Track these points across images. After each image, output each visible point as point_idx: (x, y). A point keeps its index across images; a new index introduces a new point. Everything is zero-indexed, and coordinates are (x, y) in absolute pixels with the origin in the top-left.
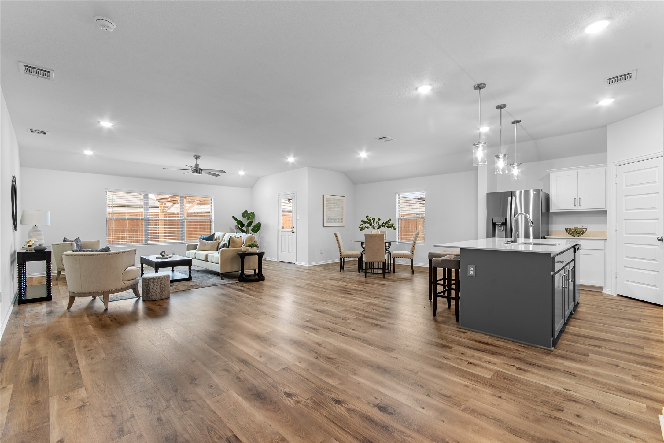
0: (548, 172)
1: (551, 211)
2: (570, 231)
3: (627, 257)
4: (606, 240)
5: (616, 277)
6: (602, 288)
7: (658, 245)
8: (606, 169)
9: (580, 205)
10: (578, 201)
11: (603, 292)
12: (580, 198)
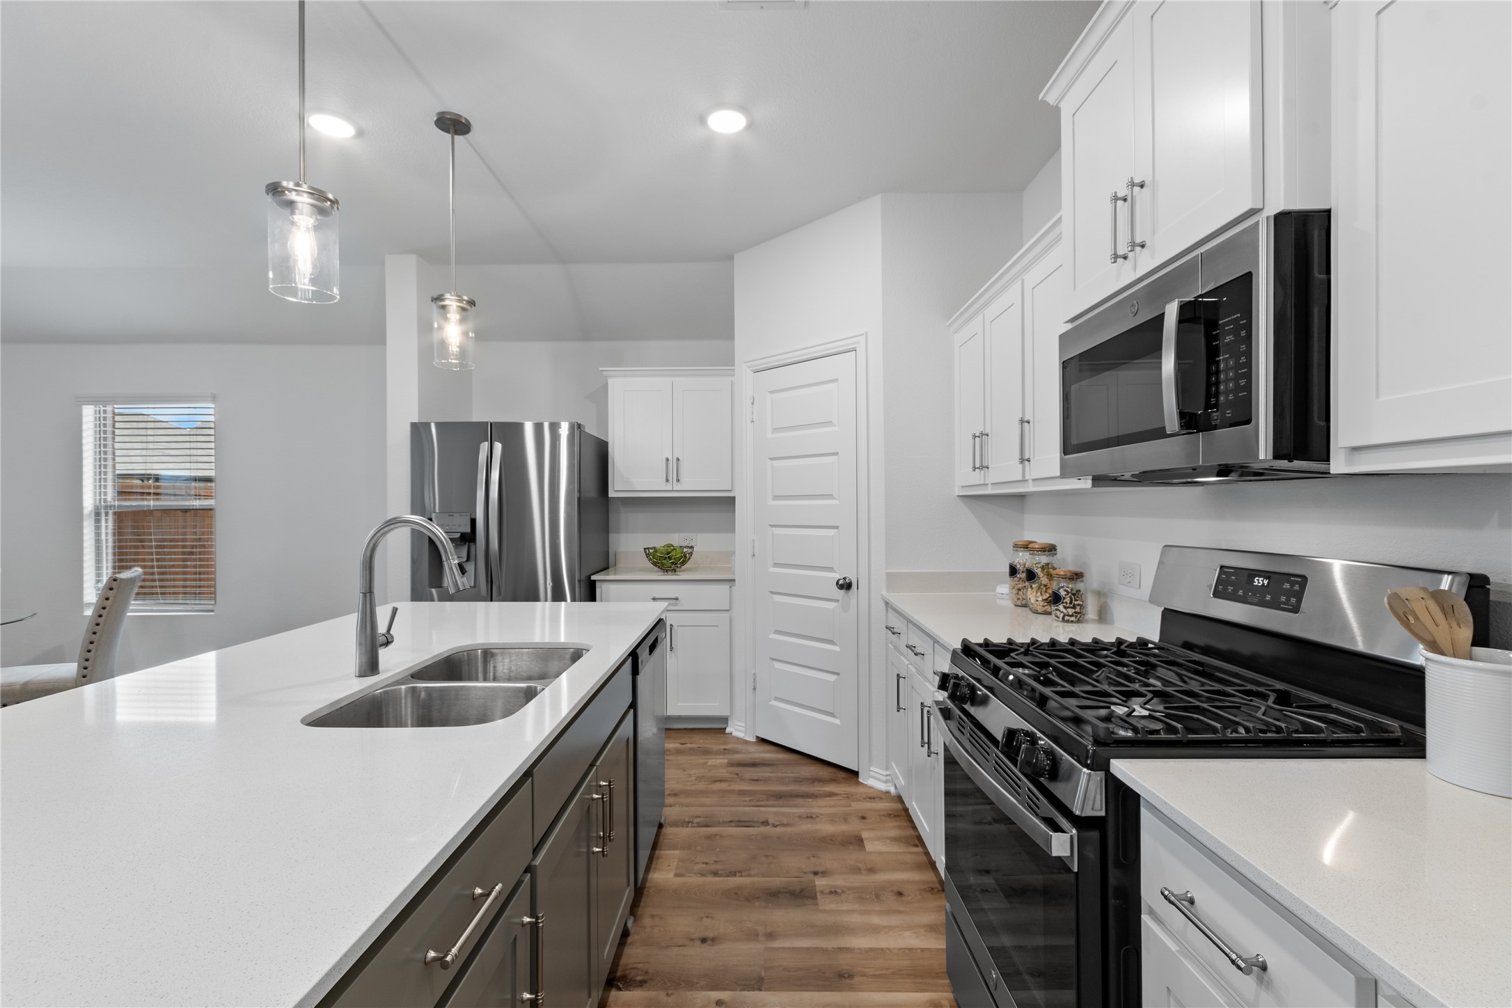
0: (605, 373)
1: (611, 494)
2: (656, 557)
3: (777, 632)
4: (733, 582)
5: (755, 689)
6: (725, 720)
7: (837, 601)
8: (732, 382)
9: (678, 480)
10: (672, 465)
11: (728, 730)
12: (678, 460)
